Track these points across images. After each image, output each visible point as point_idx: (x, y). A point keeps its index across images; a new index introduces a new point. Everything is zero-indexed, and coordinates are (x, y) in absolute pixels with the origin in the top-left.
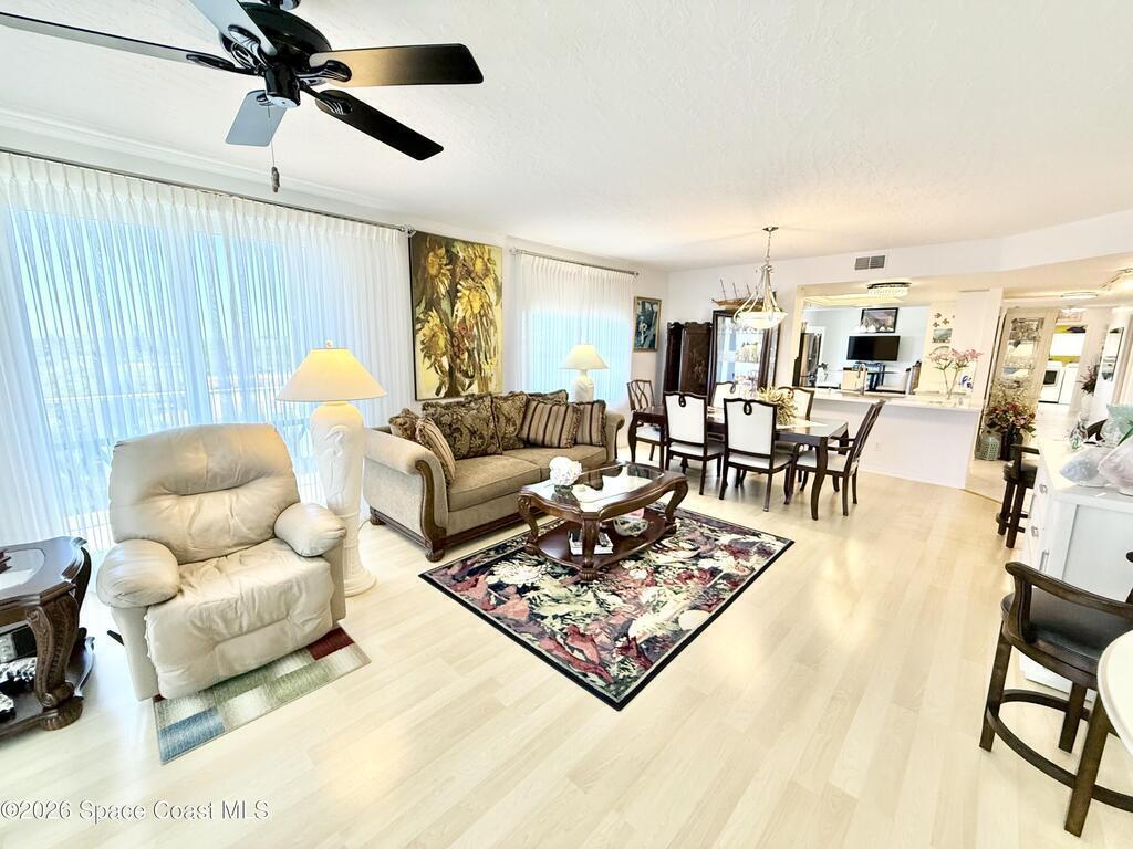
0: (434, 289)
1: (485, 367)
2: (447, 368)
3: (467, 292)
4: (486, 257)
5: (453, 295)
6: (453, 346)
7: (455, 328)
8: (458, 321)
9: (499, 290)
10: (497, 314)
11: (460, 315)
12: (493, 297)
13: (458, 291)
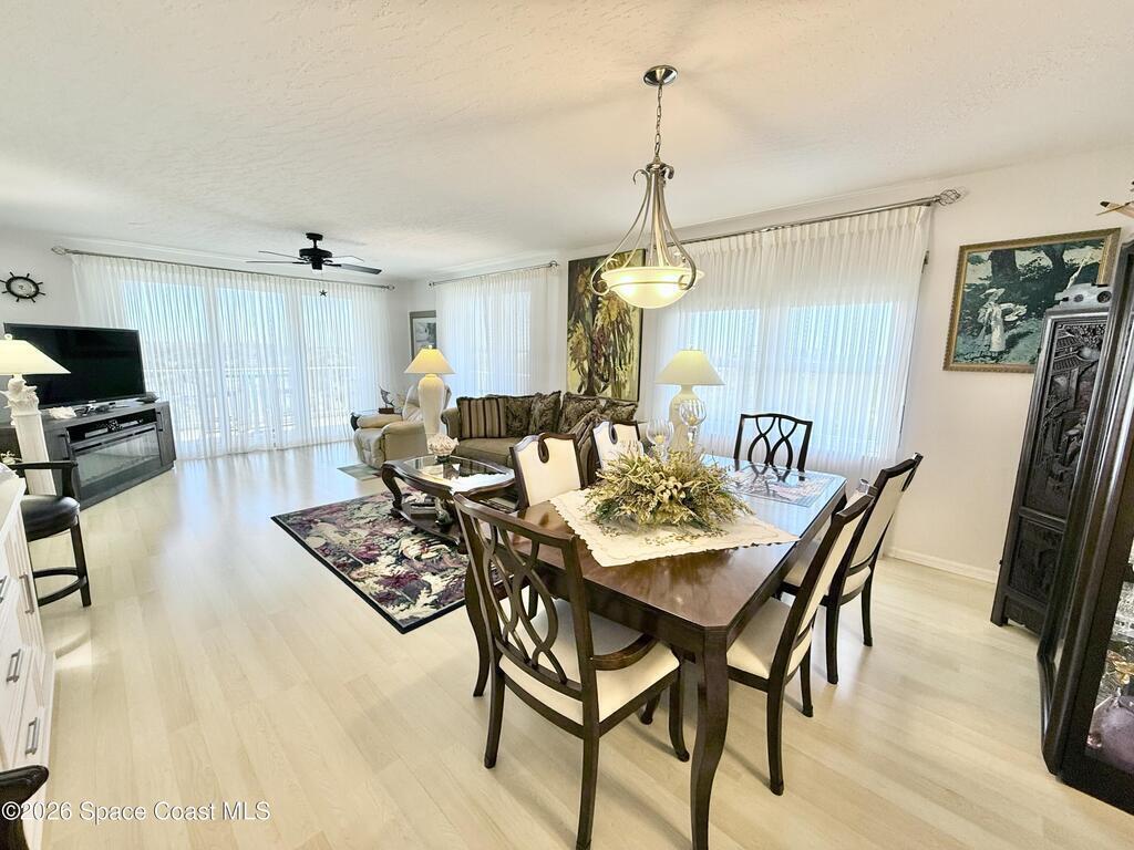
0: (582, 303)
1: (620, 372)
2: (587, 369)
3: (606, 302)
5: (595, 306)
6: (592, 351)
7: (595, 336)
8: (597, 329)
10: (634, 319)
11: (600, 323)
13: (599, 302)
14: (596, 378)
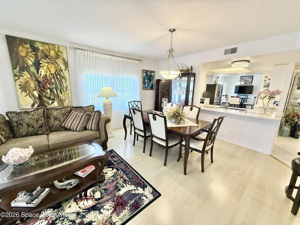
0: (25, 62)
1: (61, 95)
2: (37, 96)
3: (47, 65)
4: (56, 50)
5: (37, 65)
6: (40, 87)
7: (41, 79)
8: (42, 76)
9: (66, 64)
10: (66, 74)
11: (43, 73)
12: (63, 67)
13: (41, 64)
14: (45, 99)
